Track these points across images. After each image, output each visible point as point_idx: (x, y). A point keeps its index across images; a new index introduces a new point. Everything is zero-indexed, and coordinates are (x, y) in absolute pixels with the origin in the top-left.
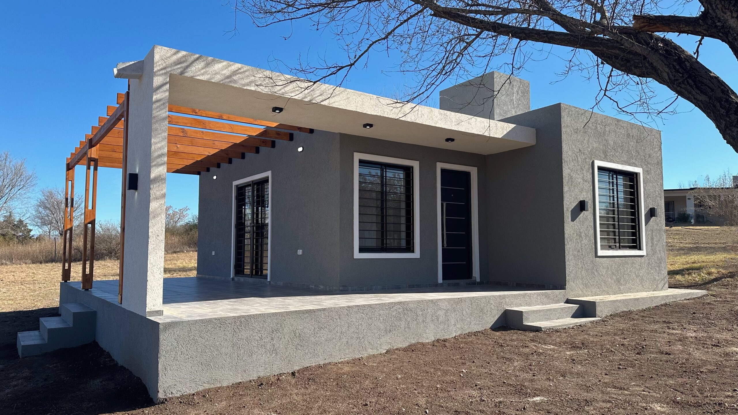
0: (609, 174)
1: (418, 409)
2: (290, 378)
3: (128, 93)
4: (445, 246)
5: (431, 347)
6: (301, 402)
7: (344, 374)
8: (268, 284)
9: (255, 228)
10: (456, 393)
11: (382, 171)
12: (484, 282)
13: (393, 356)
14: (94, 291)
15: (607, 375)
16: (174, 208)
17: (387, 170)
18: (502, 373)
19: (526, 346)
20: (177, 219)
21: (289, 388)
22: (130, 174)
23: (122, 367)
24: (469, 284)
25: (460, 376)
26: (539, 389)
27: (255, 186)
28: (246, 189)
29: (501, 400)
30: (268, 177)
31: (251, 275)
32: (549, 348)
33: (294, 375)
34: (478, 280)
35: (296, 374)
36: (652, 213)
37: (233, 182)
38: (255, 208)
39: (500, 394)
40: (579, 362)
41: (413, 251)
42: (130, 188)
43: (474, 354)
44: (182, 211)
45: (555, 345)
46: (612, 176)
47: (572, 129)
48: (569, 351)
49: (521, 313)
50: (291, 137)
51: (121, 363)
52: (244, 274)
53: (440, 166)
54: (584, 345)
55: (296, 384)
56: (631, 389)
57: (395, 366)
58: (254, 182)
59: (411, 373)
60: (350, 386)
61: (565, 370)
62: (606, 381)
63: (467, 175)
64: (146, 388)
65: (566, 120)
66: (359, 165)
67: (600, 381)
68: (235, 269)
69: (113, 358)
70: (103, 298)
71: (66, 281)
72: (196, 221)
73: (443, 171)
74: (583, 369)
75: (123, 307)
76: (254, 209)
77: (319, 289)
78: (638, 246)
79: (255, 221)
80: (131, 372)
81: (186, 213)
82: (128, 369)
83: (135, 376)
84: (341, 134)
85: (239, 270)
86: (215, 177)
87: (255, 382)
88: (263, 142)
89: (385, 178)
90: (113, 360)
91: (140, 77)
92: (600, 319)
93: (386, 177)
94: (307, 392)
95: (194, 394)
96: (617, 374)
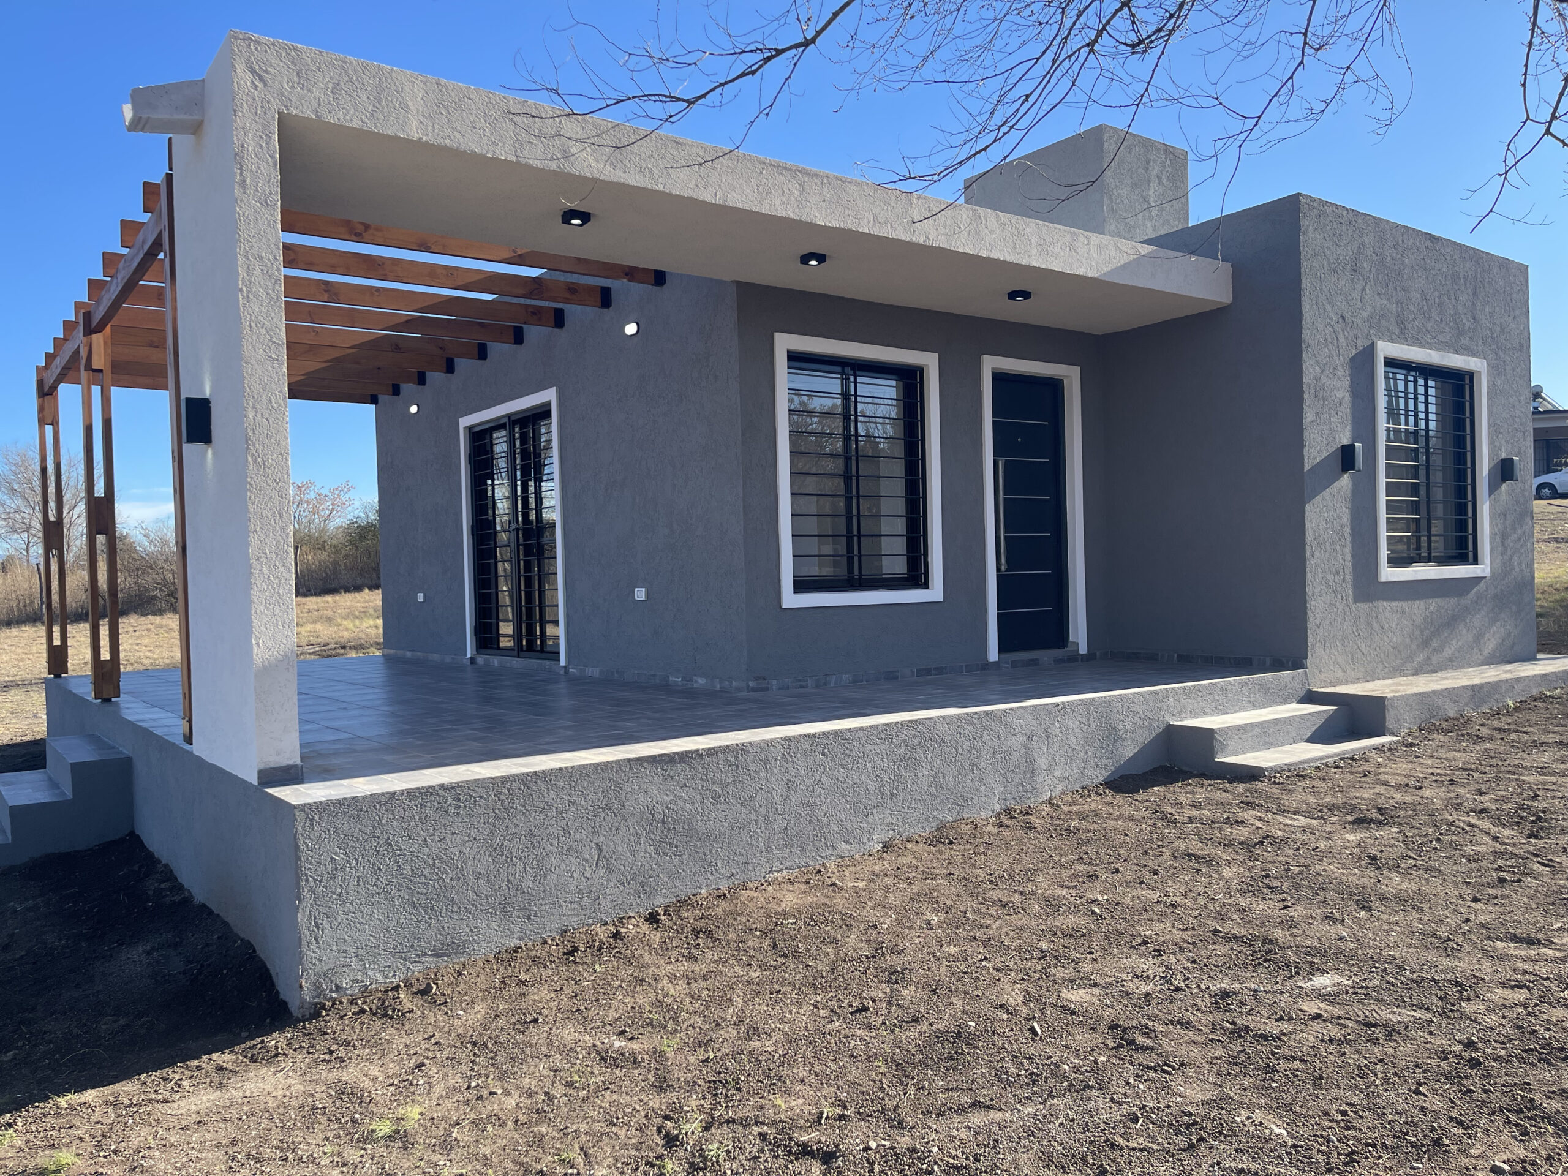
0: (1406, 376)
1: (1009, 1020)
2: (645, 928)
3: (169, 178)
4: (1003, 568)
5: (994, 830)
6: (687, 1004)
7: (786, 914)
8: (562, 672)
9: (521, 535)
10: (1096, 966)
11: (845, 380)
12: (1098, 653)
13: (905, 860)
14: (128, 702)
15: (1479, 900)
16: (319, 486)
17: (859, 379)
18: (1201, 901)
19: (1237, 822)
20: (328, 512)
21: (647, 960)
22: (187, 399)
23: (204, 906)
24: (1062, 661)
25: (1093, 913)
26: (1318, 951)
27: (517, 429)
28: (495, 435)
29: (1225, 984)
30: (549, 404)
31: (518, 651)
32: (1295, 823)
33: (657, 921)
34: (1083, 649)
35: (663, 918)
36: (1505, 470)
37: (460, 420)
38: (519, 483)
39: (1217, 966)
40: (1391, 863)
41: (926, 585)
42: (190, 440)
43: (1113, 847)
44: (337, 492)
45: (1307, 814)
46: (1415, 382)
47: (1325, 263)
48: (1352, 831)
49: (1209, 733)
50: (605, 298)
51: (199, 896)
52: (498, 648)
53: (990, 364)
54: (1384, 817)
55: (665, 948)
56: (1555, 941)
57: (915, 888)
58: (513, 418)
59: (963, 909)
60: (808, 950)
61: (1363, 888)
62: (1483, 918)
63: (1054, 387)
64: (267, 970)
65: (1312, 238)
66: (789, 368)
67: (1468, 920)
68: (476, 635)
69: (180, 880)
70: (144, 725)
71: (58, 676)
72: (373, 517)
73: (998, 378)
74: (1409, 886)
75: (195, 753)
76: (516, 485)
77: (695, 685)
78: (1471, 555)
79: (520, 519)
80: (226, 924)
81: (347, 496)
82: (218, 915)
83: (237, 936)
84: (738, 284)
85: (486, 638)
86: (414, 409)
87: (557, 945)
88: (533, 313)
89: (853, 399)
90: (180, 887)
91: (196, 129)
92: (1395, 738)
93: (856, 396)
94: (697, 969)
95: (397, 988)
96: (1504, 897)
